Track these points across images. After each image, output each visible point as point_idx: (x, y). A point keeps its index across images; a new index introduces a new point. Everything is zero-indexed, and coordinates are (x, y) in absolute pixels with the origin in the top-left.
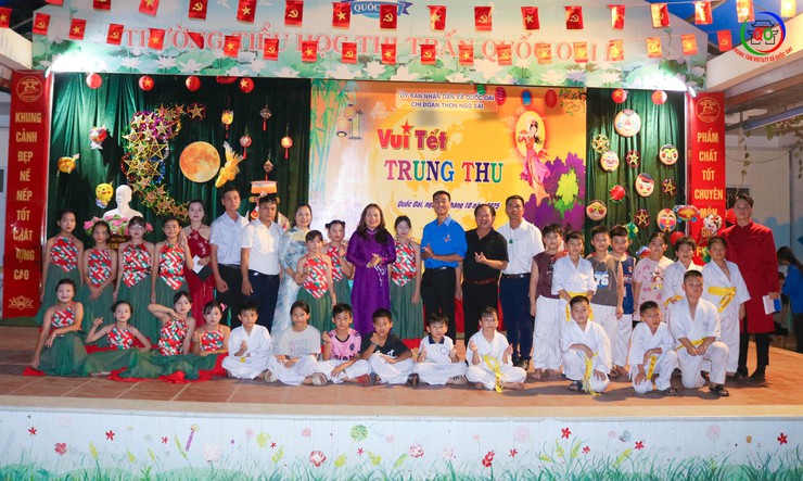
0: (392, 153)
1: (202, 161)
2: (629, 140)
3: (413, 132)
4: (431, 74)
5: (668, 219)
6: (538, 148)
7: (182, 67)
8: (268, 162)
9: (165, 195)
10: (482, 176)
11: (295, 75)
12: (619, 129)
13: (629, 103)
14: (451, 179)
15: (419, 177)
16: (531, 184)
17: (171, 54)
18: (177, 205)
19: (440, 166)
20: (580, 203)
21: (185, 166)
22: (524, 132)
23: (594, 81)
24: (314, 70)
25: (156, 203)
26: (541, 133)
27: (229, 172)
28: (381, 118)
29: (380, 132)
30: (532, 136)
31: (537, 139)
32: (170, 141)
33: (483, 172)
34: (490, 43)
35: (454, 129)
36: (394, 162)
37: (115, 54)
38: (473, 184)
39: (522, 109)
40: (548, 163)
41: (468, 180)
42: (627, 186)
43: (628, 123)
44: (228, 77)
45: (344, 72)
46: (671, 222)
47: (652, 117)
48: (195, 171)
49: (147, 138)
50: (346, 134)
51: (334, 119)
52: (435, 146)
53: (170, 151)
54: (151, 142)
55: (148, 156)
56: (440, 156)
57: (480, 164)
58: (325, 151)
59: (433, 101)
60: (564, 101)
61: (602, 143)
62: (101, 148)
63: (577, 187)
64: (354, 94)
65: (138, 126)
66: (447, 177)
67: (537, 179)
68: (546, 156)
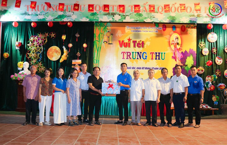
0: (124, 49)
1: (55, 53)
2: (213, 44)
3: (132, 41)
4: (138, 19)
6: (178, 47)
7: (47, 19)
9: (42, 65)
10: (158, 57)
11: (87, 20)
12: (209, 40)
13: (213, 30)
14: (146, 58)
15: (134, 58)
16: (176, 60)
17: (42, 14)
19: (142, 54)
21: (49, 55)
22: (173, 41)
23: (200, 21)
24: (95, 18)
26: (179, 41)
27: (65, 57)
28: (120, 36)
29: (119, 41)
30: (176, 42)
31: (178, 44)
32: (43, 46)
33: (158, 56)
34: (160, 7)
35: (147, 40)
36: (125, 52)
37: (23, 14)
38: (154, 60)
39: (172, 32)
40: (182, 53)
41: (152, 59)
42: (212, 61)
43: (212, 37)
44: (63, 22)
45: (106, 19)
47: (221, 35)
48: (52, 57)
49: (35, 45)
50: (107, 42)
51: (102, 37)
52: (140, 46)
53: (43, 49)
54: (36, 46)
55: (35, 51)
56: (142, 50)
57: (157, 53)
58: (99, 49)
59: (140, 30)
60: (188, 29)
61: (202, 45)
62: (19, 49)
63: (193, 62)
64: (110, 27)
65: (32, 41)
66: (144, 58)
67: (178, 59)
68: (181, 50)
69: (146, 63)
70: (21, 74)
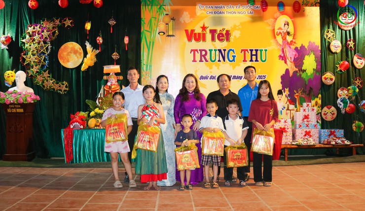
0: (194, 45)
1: (72, 55)
2: (348, 32)
3: (208, 31)
6: (289, 39)
8: (115, 54)
9: (49, 77)
10: (254, 58)
14: (234, 60)
15: (213, 59)
16: (286, 62)
18: (57, 83)
19: (226, 52)
20: (318, 74)
21: (62, 58)
22: (280, 28)
25: (43, 82)
26: (291, 29)
27: (90, 60)
28: (187, 22)
29: (187, 31)
30: (285, 31)
31: (288, 33)
32: (51, 42)
33: (254, 55)
35: (235, 27)
36: (197, 50)
38: (248, 62)
39: (278, 13)
40: (296, 49)
41: (245, 61)
47: (362, 18)
48: (68, 61)
49: (36, 41)
50: (164, 33)
51: (156, 24)
52: (222, 40)
53: (51, 48)
54: (39, 43)
55: (37, 52)
56: (226, 45)
57: (252, 50)
58: (151, 45)
59: (220, 10)
60: (305, 8)
61: (330, 35)
62: (7, 48)
63: (316, 64)
64: (169, 7)
65: (31, 33)
66: (231, 59)
67: (289, 59)
68: (294, 44)
69: (234, 67)
70: (12, 93)
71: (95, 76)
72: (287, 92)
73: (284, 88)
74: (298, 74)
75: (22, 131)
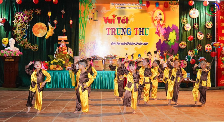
0: (109, 25)
1: (41, 29)
2: (195, 19)
3: (116, 17)
5: (209, 48)
6: (161, 23)
8: (64, 29)
9: (27, 42)
10: (141, 33)
12: (191, 16)
13: (194, 6)
14: (130, 34)
15: (119, 34)
16: (159, 36)
18: (32, 45)
19: (126, 30)
20: (177, 42)
21: (34, 31)
22: (156, 17)
25: (24, 44)
26: (163, 17)
27: (50, 33)
28: (105, 13)
29: (104, 18)
30: (159, 18)
31: (161, 20)
32: (29, 23)
33: (142, 32)
35: (131, 16)
36: (110, 28)
38: (138, 36)
39: (155, 8)
40: (165, 28)
41: (136, 34)
42: (194, 36)
43: (194, 13)
46: (210, 49)
47: (203, 11)
48: (38, 33)
50: (92, 19)
51: (88, 13)
52: (124, 23)
53: (29, 26)
54: (22, 23)
56: (126, 26)
57: (141, 29)
58: (85, 25)
59: (123, 6)
60: (171, 5)
61: (185, 21)
62: (3, 25)
63: (176, 37)
64: (95, 4)
65: (17, 17)
66: (129, 34)
67: (161, 34)
68: (164, 26)
69: (130, 38)
70: (7, 51)
71: (53, 41)
72: (159, 52)
73: (158, 50)
74: (166, 42)
75: (13, 72)
